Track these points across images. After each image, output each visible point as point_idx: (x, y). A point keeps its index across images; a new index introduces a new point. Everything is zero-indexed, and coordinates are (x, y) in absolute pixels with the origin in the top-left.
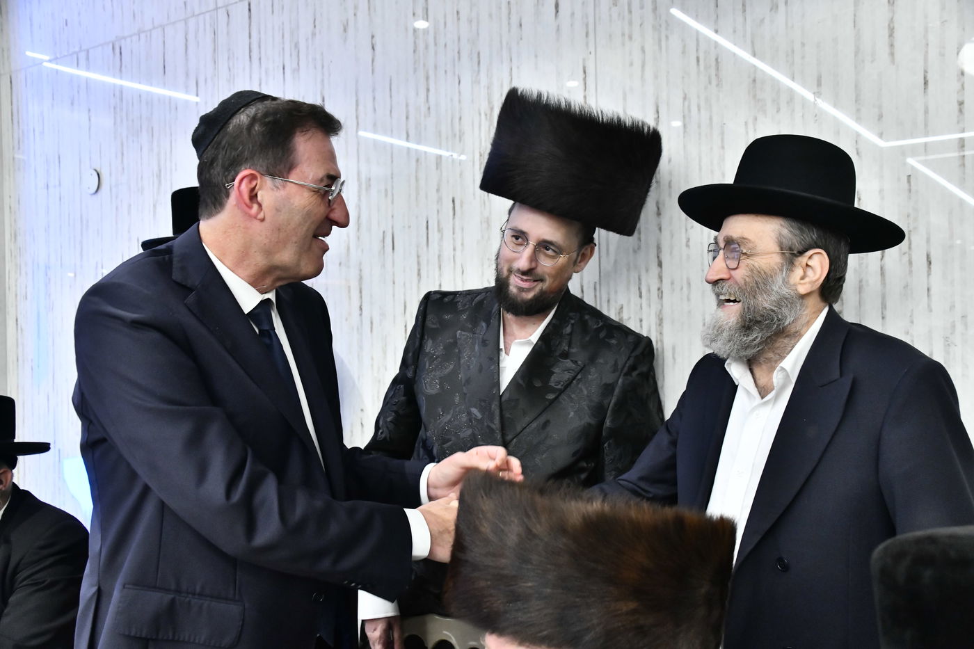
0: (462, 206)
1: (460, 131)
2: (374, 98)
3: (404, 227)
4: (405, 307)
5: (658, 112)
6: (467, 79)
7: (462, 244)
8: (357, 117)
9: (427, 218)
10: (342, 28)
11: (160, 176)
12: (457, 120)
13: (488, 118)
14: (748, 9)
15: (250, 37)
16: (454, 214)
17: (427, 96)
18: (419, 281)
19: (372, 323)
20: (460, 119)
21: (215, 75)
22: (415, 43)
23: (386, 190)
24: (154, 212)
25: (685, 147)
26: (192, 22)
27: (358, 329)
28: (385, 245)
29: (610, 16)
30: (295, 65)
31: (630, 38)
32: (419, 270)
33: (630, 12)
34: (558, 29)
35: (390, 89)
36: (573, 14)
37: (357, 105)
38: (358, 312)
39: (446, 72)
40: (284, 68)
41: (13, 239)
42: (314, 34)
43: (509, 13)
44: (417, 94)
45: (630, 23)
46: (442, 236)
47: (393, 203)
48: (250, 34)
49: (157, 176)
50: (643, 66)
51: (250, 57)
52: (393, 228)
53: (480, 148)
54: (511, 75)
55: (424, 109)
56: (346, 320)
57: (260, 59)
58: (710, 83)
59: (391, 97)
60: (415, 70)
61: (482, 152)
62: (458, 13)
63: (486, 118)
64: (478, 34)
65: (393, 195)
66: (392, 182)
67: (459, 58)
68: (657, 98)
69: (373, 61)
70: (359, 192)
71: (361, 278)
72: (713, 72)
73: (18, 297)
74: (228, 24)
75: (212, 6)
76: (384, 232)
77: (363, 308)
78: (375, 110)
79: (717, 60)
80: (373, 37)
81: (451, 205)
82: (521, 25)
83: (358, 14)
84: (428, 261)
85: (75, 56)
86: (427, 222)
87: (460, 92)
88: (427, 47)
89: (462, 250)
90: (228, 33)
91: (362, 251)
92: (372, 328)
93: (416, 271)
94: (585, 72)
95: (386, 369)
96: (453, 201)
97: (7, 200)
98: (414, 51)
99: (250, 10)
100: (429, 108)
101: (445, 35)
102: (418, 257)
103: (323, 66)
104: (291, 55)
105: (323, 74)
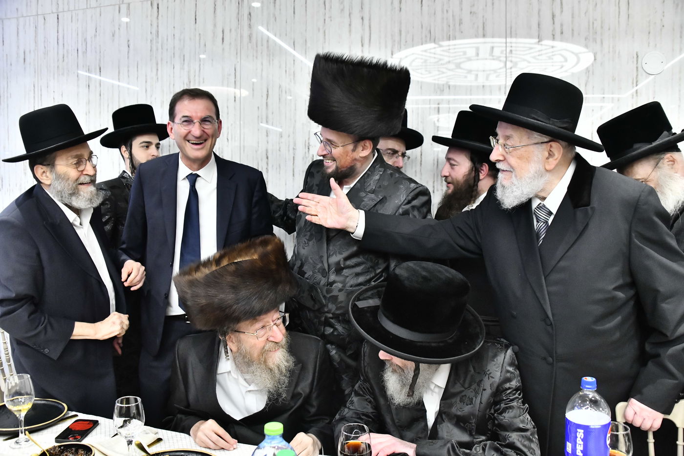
2: (128, 71)
5: (268, 92)
6: (177, 67)
10: (112, 35)
14: (307, 53)
15: (58, 32)
17: (157, 73)
20: (174, 85)
21: (36, 50)
22: (151, 47)
25: (279, 108)
26: (21, 20)
29: (248, 47)
30: (84, 50)
31: (257, 57)
33: (257, 46)
34: (223, 49)
36: (230, 44)
39: (167, 62)
40: (78, 51)
42: (95, 36)
43: (200, 39)
44: (152, 71)
45: (257, 51)
48: (58, 31)
50: (262, 70)
51: (58, 43)
54: (200, 67)
55: (155, 79)
57: (64, 44)
58: (291, 81)
59: (138, 70)
60: (151, 60)
62: (174, 35)
64: (184, 46)
67: (174, 57)
68: (268, 86)
69: (128, 53)
72: (292, 77)
74: (44, 24)
75: (34, 13)
79: (294, 72)
80: (128, 41)
82: (205, 45)
83: (121, 29)
88: (157, 49)
90: (44, 29)
94: (235, 70)
98: (151, 51)
99: (58, 18)
100: (158, 78)
101: (167, 45)
103: (100, 52)
104: (82, 44)
105: (100, 56)
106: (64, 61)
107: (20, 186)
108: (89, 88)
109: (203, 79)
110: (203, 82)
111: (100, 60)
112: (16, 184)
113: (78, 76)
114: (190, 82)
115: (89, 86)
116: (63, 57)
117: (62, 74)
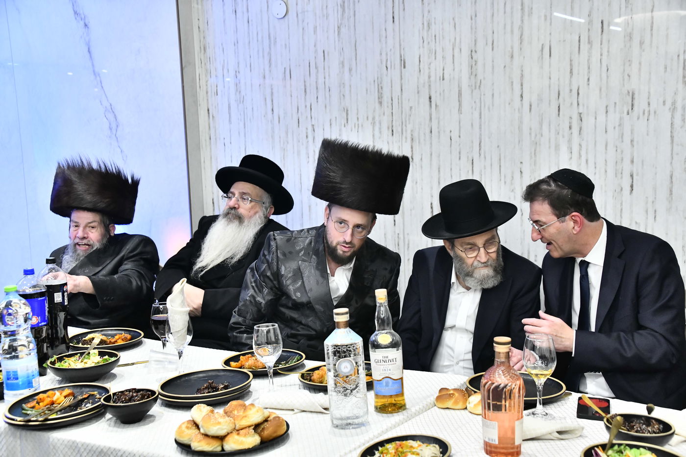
0: (609, 25)
3: (560, 41)
4: (559, 94)
7: (608, 52)
9: (580, 34)
11: (344, 6)
16: (602, 31)
18: (571, 77)
19: (531, 106)
23: (546, 16)
24: (339, 32)
27: (519, 110)
28: (544, 53)
32: (571, 70)
38: (520, 99)
41: (203, 51)
46: (591, 46)
47: (551, 24)
49: (341, 5)
52: (550, 41)
56: (509, 104)
65: (551, 19)
70: (522, 17)
73: (209, 94)
76: (543, 45)
77: (524, 96)
81: (600, 25)
84: (579, 63)
86: (580, 37)
89: (608, 56)
91: (524, 57)
92: (530, 109)
93: (569, 70)
95: (542, 135)
96: (602, 22)
97: (195, 23)
102: (571, 61)
107: (374, 119)
112: (367, 118)
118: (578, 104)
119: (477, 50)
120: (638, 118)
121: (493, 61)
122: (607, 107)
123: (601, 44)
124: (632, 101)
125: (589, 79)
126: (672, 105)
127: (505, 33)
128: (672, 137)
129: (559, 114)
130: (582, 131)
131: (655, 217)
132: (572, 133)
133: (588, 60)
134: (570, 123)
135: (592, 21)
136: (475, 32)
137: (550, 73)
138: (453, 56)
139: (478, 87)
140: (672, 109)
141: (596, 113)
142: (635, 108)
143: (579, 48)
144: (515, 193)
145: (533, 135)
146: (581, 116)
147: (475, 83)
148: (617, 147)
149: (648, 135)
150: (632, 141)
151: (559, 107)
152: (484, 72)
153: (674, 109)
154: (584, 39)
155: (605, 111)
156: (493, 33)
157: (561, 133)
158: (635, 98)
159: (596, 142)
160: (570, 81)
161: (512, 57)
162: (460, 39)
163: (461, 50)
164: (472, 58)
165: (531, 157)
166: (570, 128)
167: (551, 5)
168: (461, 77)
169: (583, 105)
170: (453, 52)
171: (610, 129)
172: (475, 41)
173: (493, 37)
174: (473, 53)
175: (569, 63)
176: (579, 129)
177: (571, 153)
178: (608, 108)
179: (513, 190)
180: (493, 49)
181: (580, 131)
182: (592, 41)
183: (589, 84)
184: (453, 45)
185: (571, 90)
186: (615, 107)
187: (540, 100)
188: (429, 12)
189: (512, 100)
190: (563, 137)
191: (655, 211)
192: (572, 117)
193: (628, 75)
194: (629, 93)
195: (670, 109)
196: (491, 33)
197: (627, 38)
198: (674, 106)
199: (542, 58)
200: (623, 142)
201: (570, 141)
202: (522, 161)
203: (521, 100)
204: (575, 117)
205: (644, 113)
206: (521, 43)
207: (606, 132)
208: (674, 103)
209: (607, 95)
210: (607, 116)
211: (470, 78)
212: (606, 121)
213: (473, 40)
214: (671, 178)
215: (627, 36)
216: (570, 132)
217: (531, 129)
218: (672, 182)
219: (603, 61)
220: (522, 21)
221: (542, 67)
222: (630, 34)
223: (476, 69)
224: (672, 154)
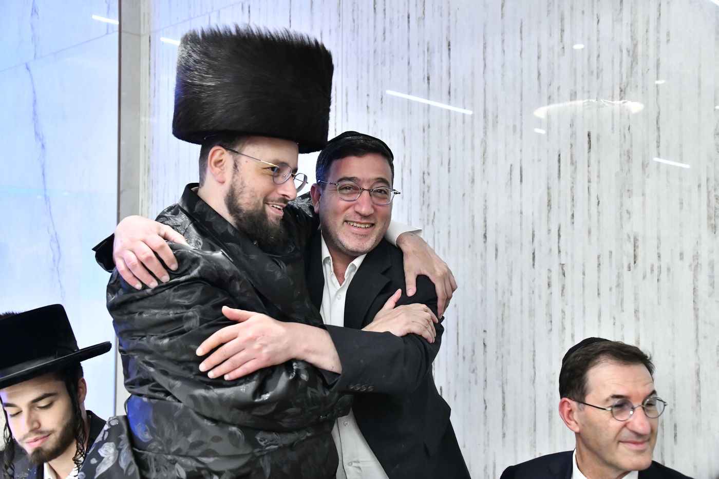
0: (598, 140)
1: (598, 68)
2: (503, 41)
3: (533, 160)
4: (533, 235)
6: (607, 18)
7: (599, 176)
8: (484, 59)
9: (559, 151)
12: (595, 58)
13: (631, 55)
16: (590, 148)
17: (562, 36)
18: (549, 211)
19: (497, 250)
20: (599, 56)
21: (339, 27)
23: (515, 127)
27: (482, 255)
28: (512, 176)
30: (420, 14)
32: (549, 201)
35: (521, 32)
37: (485, 48)
38: (482, 239)
39: (583, 12)
40: (409, 18)
41: (147, 173)
44: (551, 34)
46: (575, 169)
47: (521, 138)
51: (375, 9)
52: (521, 161)
53: (620, 84)
54: (659, 10)
55: (557, 49)
56: (470, 246)
57: (385, 10)
59: (521, 39)
60: (549, 12)
61: (623, 88)
63: (629, 55)
65: (521, 131)
66: (522, 118)
69: (502, 6)
70: (485, 128)
71: (486, 208)
76: (511, 165)
77: (488, 236)
78: (504, 52)
81: (587, 139)
84: (559, 192)
85: (207, 16)
86: (559, 155)
87: (598, 31)
89: (599, 182)
91: (488, 182)
92: (496, 255)
93: (546, 202)
95: (511, 295)
96: (589, 135)
97: (142, 141)
100: (563, 48)
102: (548, 188)
103: (449, 14)
104: (416, 5)
105: (449, 21)
106: (384, 39)
108: (429, 83)
109: (668, 34)
110: (668, 41)
111: (449, 27)
113: (409, 63)
114: (635, 45)
115: (428, 79)
116: (384, 33)
117: (382, 63)
118: (559, 252)
119: (430, 172)
120: (644, 277)
121: (449, 187)
122: (599, 257)
123: (589, 166)
124: (635, 250)
125: (573, 215)
126: (694, 260)
127: (464, 150)
128: (696, 309)
129: (534, 265)
130: (565, 291)
131: (675, 436)
132: (551, 293)
133: (572, 188)
134: (549, 278)
135: (575, 133)
136: (428, 148)
137: (521, 205)
138: (402, 179)
139: (431, 221)
140: (693, 267)
141: (584, 265)
142: (639, 261)
143: (559, 170)
144: (476, 374)
145: (500, 292)
146: (564, 269)
147: (428, 216)
148: (614, 319)
149: (659, 303)
150: (636, 311)
151: (534, 254)
152: (439, 201)
153: (696, 268)
154: (566, 158)
155: (596, 263)
156: (450, 149)
157: (536, 292)
158: (638, 247)
159: (584, 308)
160: (548, 217)
161: (473, 181)
162: (411, 157)
163: (411, 172)
164: (424, 182)
165: (497, 326)
166: (549, 285)
167: (521, 111)
168: (411, 208)
169: (567, 253)
170: (402, 175)
171: (604, 290)
172: (428, 160)
173: (449, 154)
174: (426, 176)
175: (546, 192)
176: (561, 289)
177: (551, 322)
178: (600, 259)
179: (474, 370)
180: (449, 171)
181: (562, 290)
182: (576, 162)
183: (573, 223)
184: (402, 164)
185: (549, 231)
186: (610, 257)
187: (510, 243)
188: (375, 122)
189: (473, 241)
190: (540, 297)
191: (675, 426)
192: (552, 270)
193: (627, 210)
194: (630, 238)
195: (690, 266)
196: (448, 149)
197: (625, 158)
198: (696, 261)
199: (511, 184)
200: (623, 311)
201: (548, 304)
202: (485, 329)
203: (485, 242)
204: (556, 269)
205: (652, 270)
206: (484, 163)
207: (599, 294)
208: (696, 257)
209: (598, 239)
210: (599, 271)
211: (421, 209)
212: (599, 277)
213: (426, 159)
214: (698, 374)
215: (625, 155)
216: (549, 292)
217: (497, 283)
218: (699, 381)
219: (592, 191)
220: (485, 133)
221: (511, 197)
222: (628, 152)
223: (429, 198)
224: (697, 337)
